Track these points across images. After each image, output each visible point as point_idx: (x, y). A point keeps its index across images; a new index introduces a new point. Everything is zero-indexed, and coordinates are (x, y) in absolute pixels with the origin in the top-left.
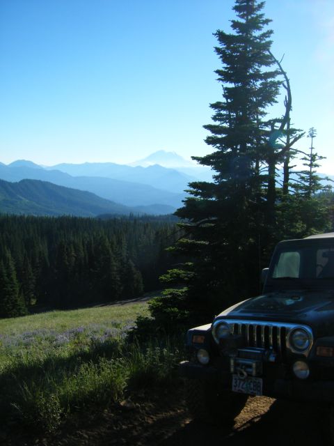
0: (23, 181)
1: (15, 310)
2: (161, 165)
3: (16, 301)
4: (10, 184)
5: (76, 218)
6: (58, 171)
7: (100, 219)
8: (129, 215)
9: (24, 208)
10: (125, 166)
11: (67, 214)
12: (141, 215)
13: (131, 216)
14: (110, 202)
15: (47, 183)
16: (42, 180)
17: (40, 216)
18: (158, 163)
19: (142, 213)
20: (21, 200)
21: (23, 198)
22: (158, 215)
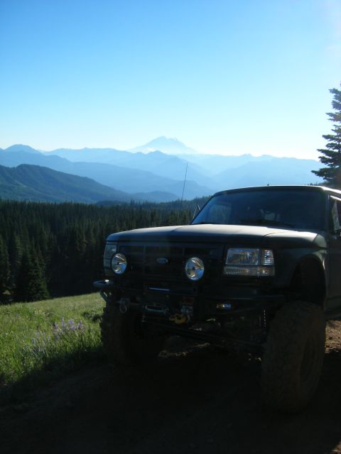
0: (21, 166)
1: (39, 294)
2: (162, 151)
3: (40, 285)
4: (7, 169)
5: (78, 204)
6: (56, 156)
7: (102, 206)
8: (130, 202)
9: (23, 193)
10: (125, 152)
11: (69, 201)
12: (142, 203)
13: (132, 203)
14: (110, 188)
15: (45, 168)
16: (41, 165)
17: (41, 202)
18: (160, 150)
19: (143, 200)
20: (18, 185)
21: (20, 184)
22: (159, 202)
